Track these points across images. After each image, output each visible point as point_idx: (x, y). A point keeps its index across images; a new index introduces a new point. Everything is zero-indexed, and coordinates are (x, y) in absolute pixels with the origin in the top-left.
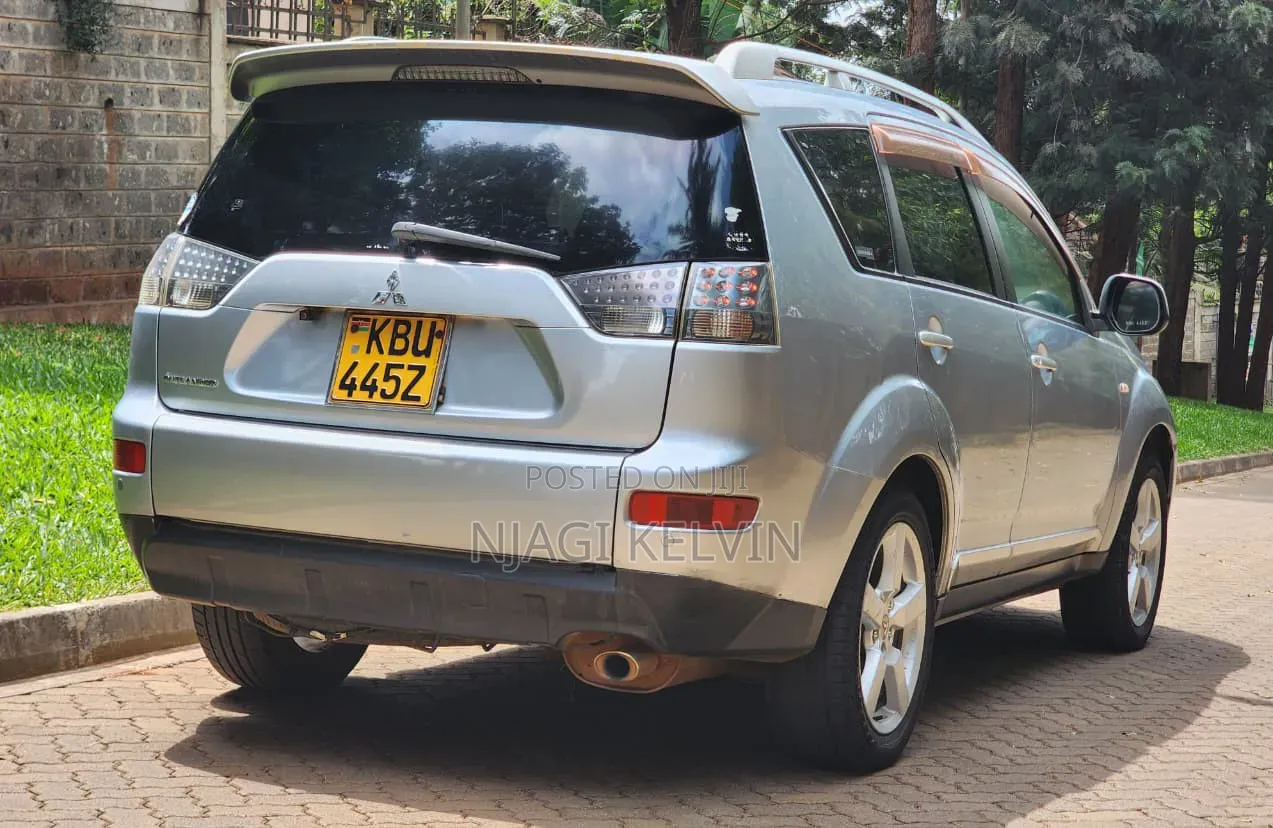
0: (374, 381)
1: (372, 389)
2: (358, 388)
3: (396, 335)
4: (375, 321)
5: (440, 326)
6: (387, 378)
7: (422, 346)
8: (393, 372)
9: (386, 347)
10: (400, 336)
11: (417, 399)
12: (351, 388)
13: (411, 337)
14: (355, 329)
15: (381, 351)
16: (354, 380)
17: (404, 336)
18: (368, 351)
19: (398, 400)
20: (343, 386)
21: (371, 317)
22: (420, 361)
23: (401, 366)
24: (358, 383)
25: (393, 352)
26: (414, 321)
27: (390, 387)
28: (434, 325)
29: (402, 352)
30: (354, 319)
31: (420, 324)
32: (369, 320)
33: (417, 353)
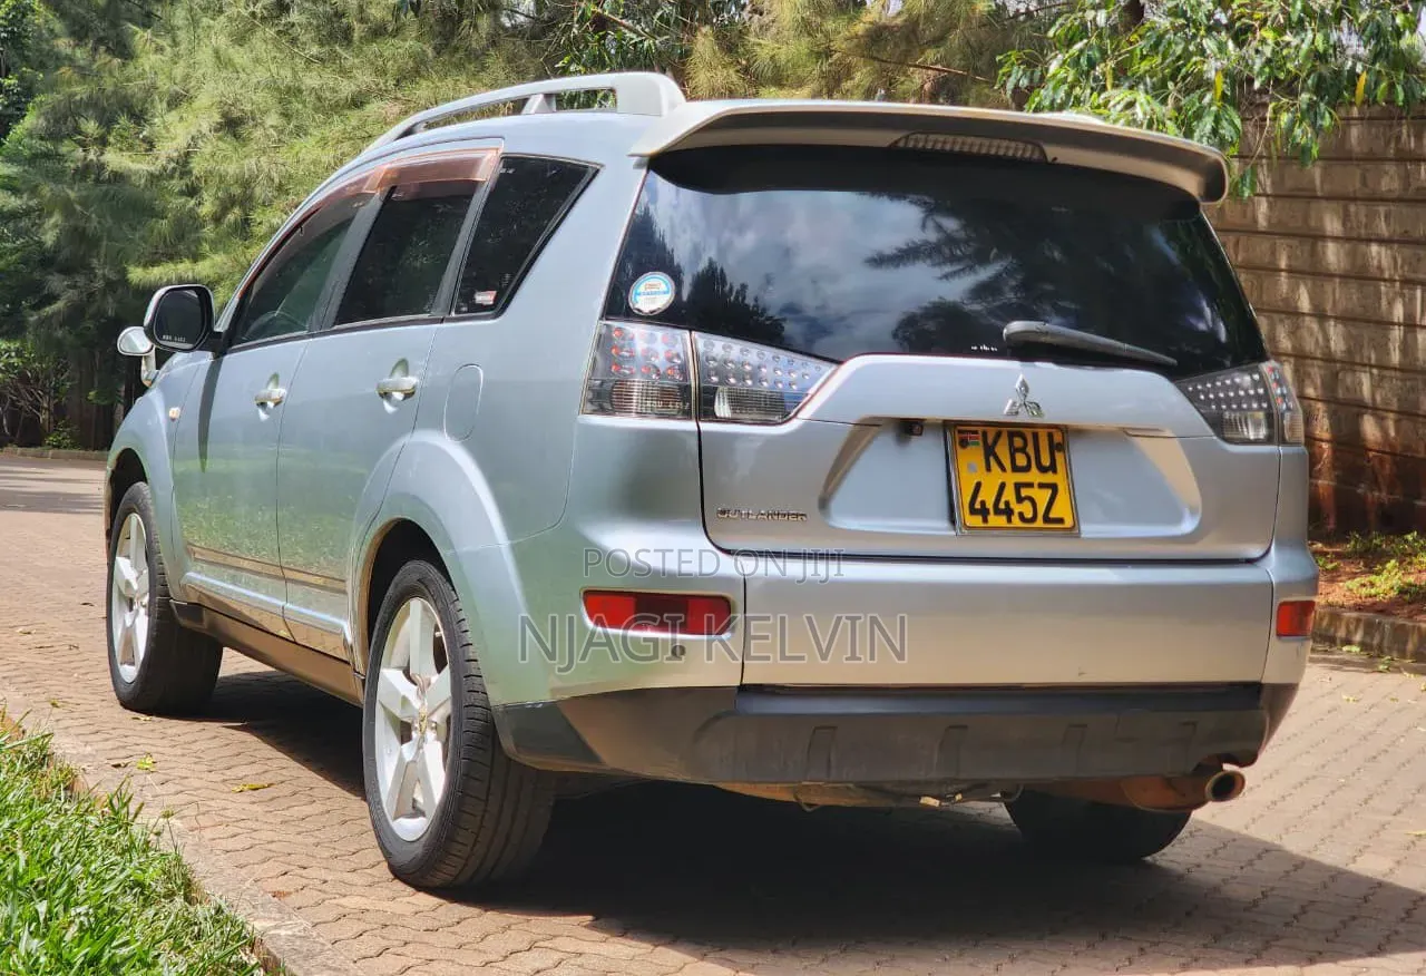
0: (1007, 503)
1: (1008, 512)
2: (992, 511)
3: (1013, 452)
4: (985, 434)
5: (1058, 438)
6: (1020, 500)
7: (1046, 462)
8: (1025, 492)
9: (1007, 464)
10: (1018, 450)
11: (1061, 521)
12: (984, 512)
13: (1030, 450)
14: (964, 444)
15: (1003, 469)
16: (983, 503)
17: (1023, 450)
18: (988, 469)
19: (1039, 523)
20: (973, 511)
21: (980, 429)
22: (1049, 478)
23: (1030, 485)
24: (990, 505)
25: (1016, 469)
26: (1028, 433)
27: (1027, 509)
28: (1050, 436)
29: (1027, 469)
30: (960, 432)
31: (1035, 436)
32: (976, 432)
33: (1043, 469)
